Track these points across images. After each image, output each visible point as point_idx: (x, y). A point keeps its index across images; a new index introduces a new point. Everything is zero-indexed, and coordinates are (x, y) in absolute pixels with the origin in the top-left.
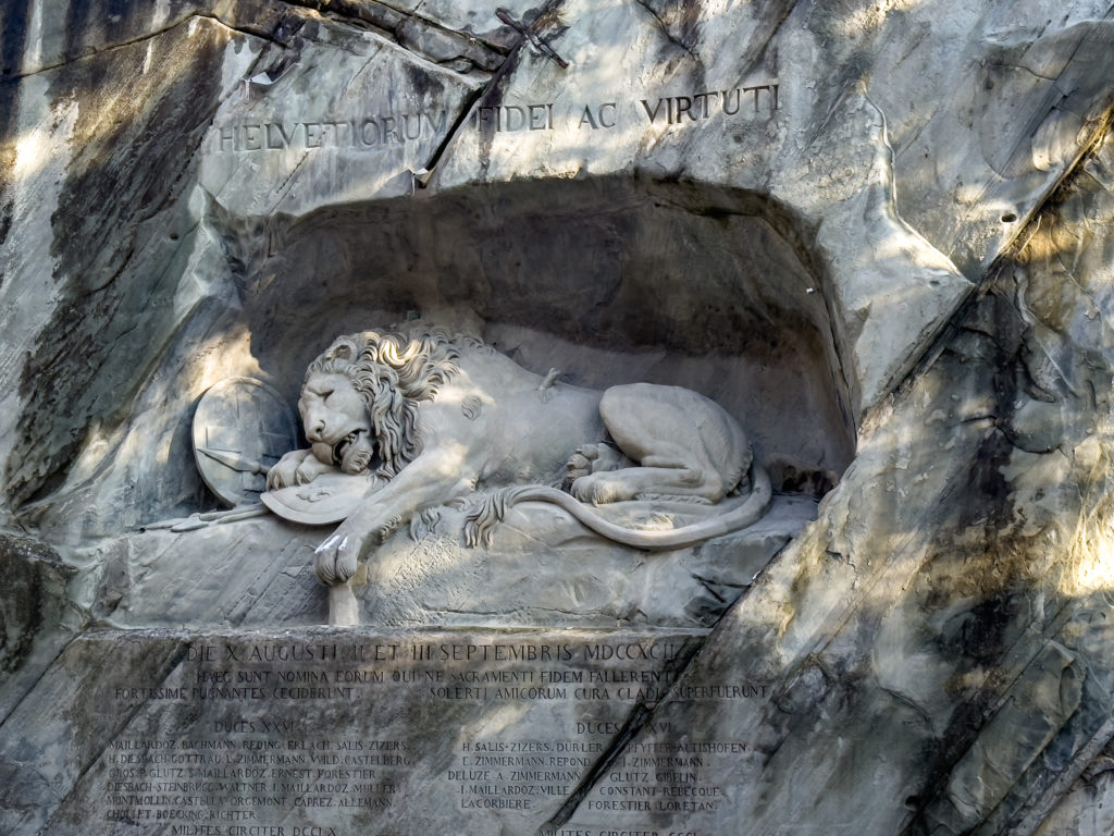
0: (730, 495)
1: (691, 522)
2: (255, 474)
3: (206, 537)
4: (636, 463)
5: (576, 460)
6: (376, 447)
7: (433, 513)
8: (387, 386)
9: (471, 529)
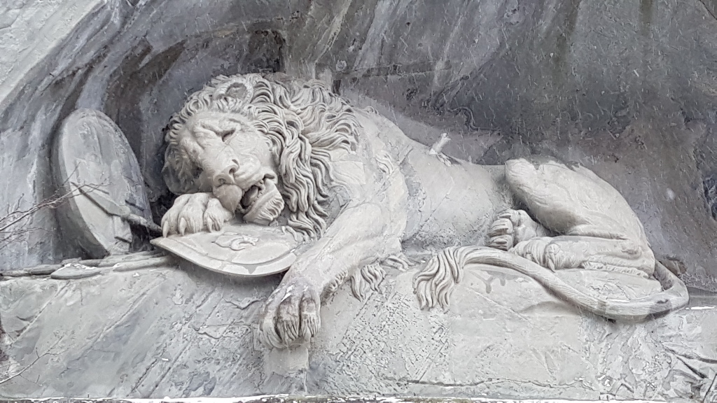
2: (124, 220)
8: (294, 130)
9: (425, 289)
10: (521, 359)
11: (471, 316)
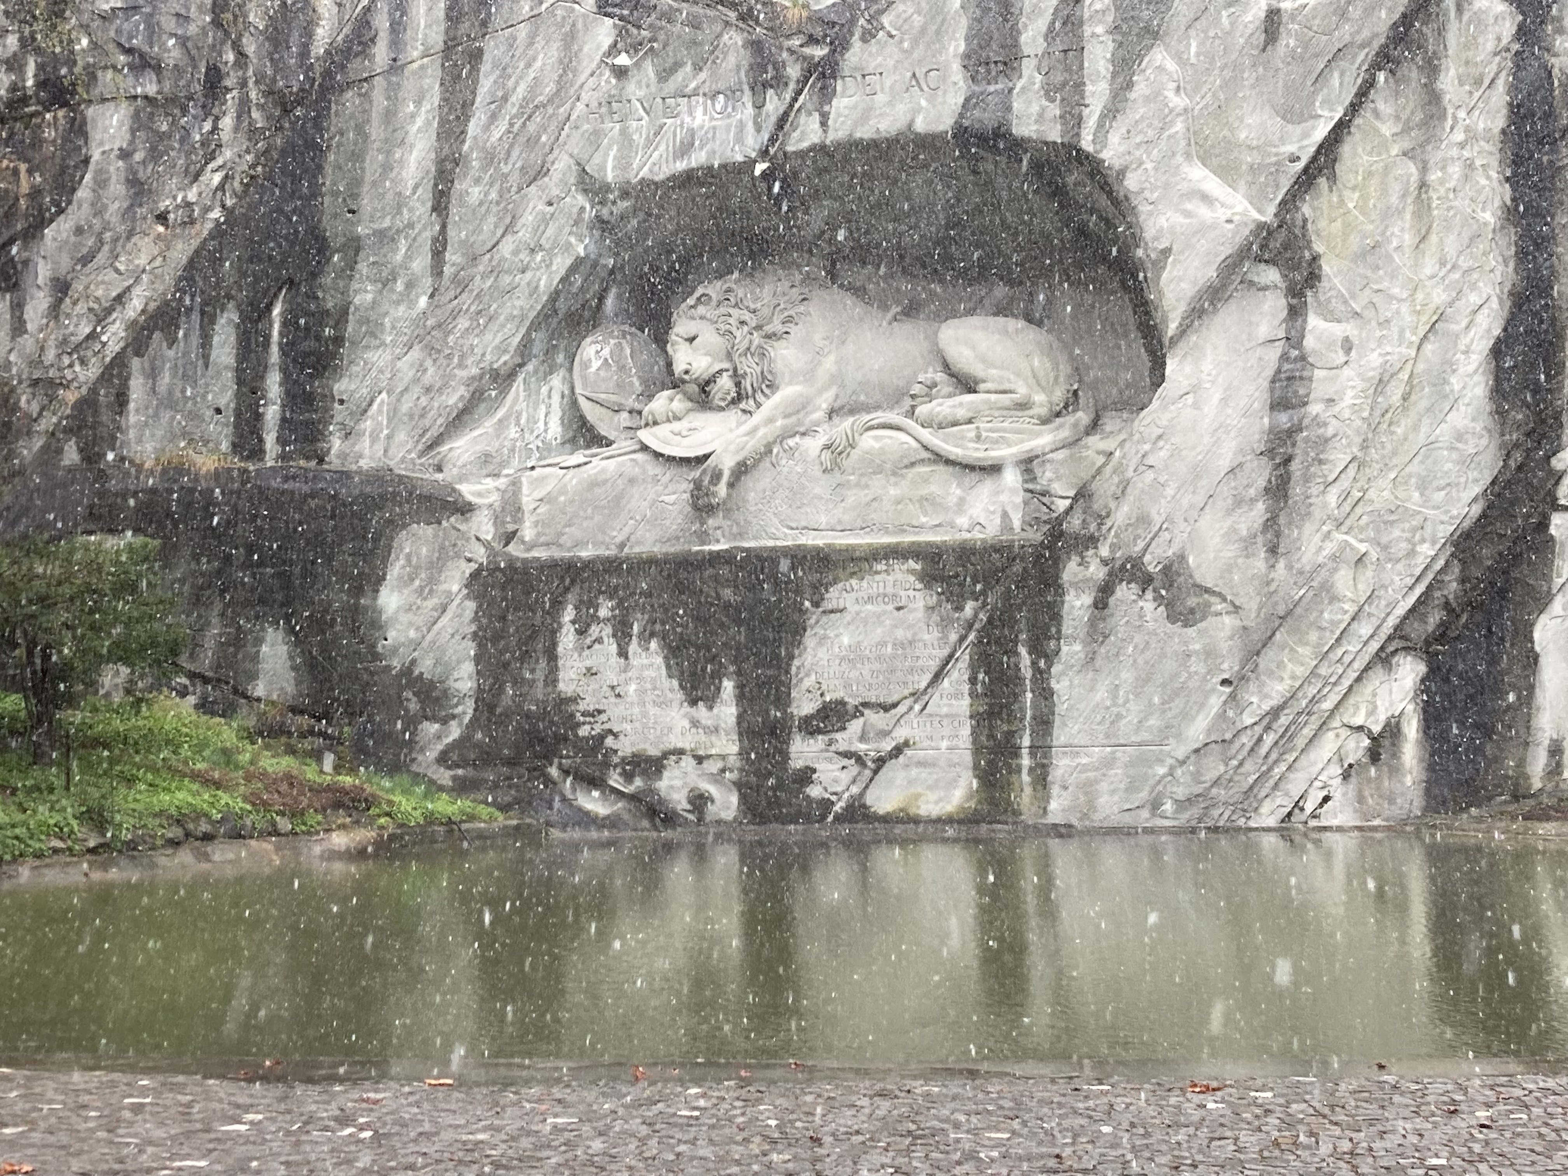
0: (1058, 415)
1: (1022, 441)
2: (630, 412)
3: (592, 472)
4: (972, 390)
5: (916, 389)
6: (738, 384)
7: (791, 442)
8: (746, 328)
9: (826, 456)
10: (900, 507)
11: (862, 475)
